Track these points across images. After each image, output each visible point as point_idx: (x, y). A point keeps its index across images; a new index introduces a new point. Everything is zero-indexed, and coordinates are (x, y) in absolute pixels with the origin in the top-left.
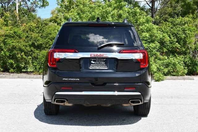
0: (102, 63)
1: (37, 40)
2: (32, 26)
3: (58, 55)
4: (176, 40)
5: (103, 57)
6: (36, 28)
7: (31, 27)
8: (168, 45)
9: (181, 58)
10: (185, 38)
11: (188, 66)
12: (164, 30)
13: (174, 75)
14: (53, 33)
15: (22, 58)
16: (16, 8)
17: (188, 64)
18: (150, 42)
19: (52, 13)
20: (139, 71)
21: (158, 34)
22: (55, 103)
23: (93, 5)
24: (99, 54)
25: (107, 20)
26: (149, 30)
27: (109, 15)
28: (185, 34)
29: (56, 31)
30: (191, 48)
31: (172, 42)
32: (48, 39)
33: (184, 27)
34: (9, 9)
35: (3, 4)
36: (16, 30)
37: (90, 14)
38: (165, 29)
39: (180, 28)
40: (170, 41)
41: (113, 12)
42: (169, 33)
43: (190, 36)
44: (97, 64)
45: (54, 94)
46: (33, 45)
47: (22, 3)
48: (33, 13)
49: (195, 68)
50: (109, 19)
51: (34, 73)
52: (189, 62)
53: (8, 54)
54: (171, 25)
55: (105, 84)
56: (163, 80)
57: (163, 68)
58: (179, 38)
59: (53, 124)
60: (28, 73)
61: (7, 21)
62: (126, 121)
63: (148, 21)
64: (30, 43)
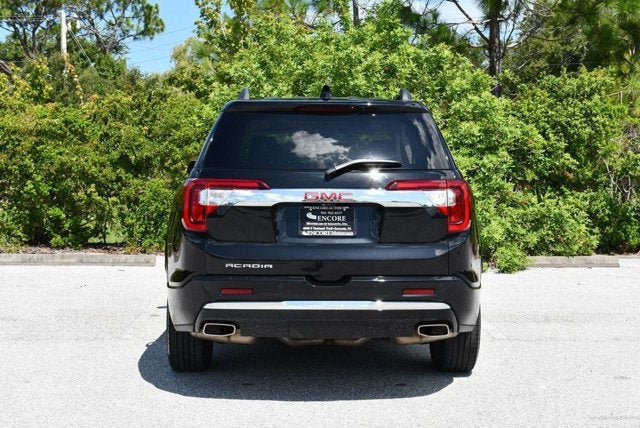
0: (339, 219)
1: (137, 147)
2: (118, 102)
3: (212, 194)
4: (563, 144)
5: (341, 201)
6: (132, 109)
7: (118, 105)
8: (540, 161)
9: (578, 199)
10: (591, 137)
11: (602, 225)
12: (526, 113)
13: (559, 254)
14: (185, 125)
15: (90, 202)
16: (59, 40)
17: (603, 217)
18: (482, 152)
19: (177, 56)
20: (445, 242)
21: (507, 125)
22: (204, 334)
23: (308, 38)
24: (328, 192)
25: (352, 83)
26: (479, 115)
27: (359, 68)
28: (592, 124)
29: (195, 118)
30: (611, 168)
31: (551, 150)
32: (170, 142)
33: (589, 103)
34: (37, 43)
35: (17, 26)
36: (70, 116)
37: (299, 67)
38: (529, 110)
39: (575, 107)
40: (544, 148)
41: (369, 59)
42: (542, 124)
43: (607, 132)
44: (324, 221)
45: (201, 308)
46: (123, 161)
47: (79, 24)
48: (115, 57)
49: (625, 232)
50: (356, 81)
51: (128, 249)
52: (603, 211)
53: (45, 189)
54: (549, 97)
55: (345, 279)
56: (523, 269)
57: (523, 231)
58: (573, 137)
59: (197, 396)
60: (109, 250)
61: (41, 86)
62: (409, 388)
63: (476, 86)
64: (115, 155)
